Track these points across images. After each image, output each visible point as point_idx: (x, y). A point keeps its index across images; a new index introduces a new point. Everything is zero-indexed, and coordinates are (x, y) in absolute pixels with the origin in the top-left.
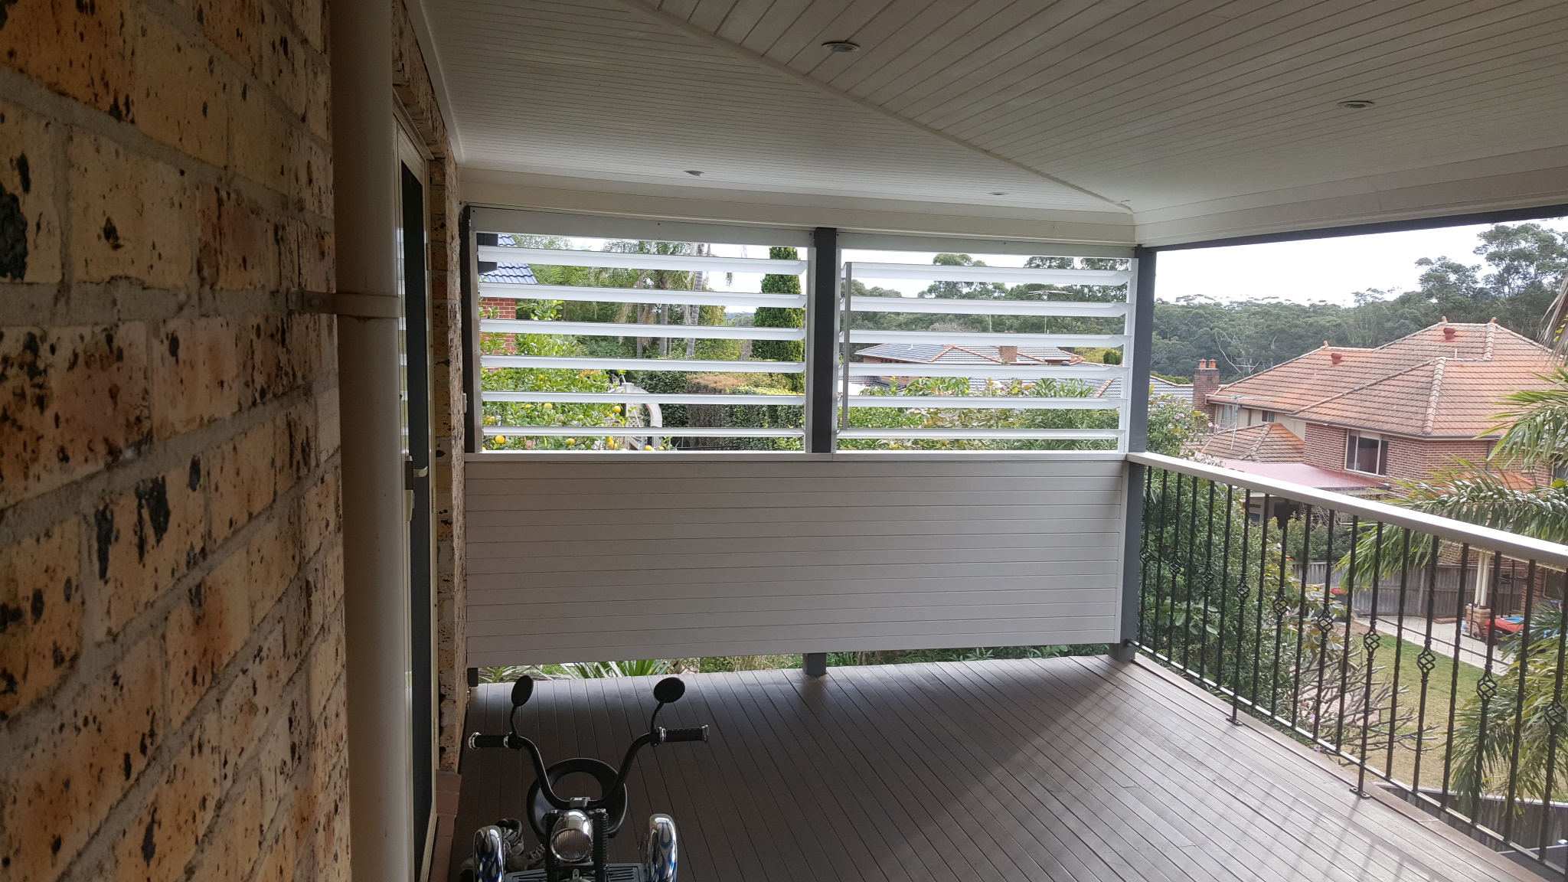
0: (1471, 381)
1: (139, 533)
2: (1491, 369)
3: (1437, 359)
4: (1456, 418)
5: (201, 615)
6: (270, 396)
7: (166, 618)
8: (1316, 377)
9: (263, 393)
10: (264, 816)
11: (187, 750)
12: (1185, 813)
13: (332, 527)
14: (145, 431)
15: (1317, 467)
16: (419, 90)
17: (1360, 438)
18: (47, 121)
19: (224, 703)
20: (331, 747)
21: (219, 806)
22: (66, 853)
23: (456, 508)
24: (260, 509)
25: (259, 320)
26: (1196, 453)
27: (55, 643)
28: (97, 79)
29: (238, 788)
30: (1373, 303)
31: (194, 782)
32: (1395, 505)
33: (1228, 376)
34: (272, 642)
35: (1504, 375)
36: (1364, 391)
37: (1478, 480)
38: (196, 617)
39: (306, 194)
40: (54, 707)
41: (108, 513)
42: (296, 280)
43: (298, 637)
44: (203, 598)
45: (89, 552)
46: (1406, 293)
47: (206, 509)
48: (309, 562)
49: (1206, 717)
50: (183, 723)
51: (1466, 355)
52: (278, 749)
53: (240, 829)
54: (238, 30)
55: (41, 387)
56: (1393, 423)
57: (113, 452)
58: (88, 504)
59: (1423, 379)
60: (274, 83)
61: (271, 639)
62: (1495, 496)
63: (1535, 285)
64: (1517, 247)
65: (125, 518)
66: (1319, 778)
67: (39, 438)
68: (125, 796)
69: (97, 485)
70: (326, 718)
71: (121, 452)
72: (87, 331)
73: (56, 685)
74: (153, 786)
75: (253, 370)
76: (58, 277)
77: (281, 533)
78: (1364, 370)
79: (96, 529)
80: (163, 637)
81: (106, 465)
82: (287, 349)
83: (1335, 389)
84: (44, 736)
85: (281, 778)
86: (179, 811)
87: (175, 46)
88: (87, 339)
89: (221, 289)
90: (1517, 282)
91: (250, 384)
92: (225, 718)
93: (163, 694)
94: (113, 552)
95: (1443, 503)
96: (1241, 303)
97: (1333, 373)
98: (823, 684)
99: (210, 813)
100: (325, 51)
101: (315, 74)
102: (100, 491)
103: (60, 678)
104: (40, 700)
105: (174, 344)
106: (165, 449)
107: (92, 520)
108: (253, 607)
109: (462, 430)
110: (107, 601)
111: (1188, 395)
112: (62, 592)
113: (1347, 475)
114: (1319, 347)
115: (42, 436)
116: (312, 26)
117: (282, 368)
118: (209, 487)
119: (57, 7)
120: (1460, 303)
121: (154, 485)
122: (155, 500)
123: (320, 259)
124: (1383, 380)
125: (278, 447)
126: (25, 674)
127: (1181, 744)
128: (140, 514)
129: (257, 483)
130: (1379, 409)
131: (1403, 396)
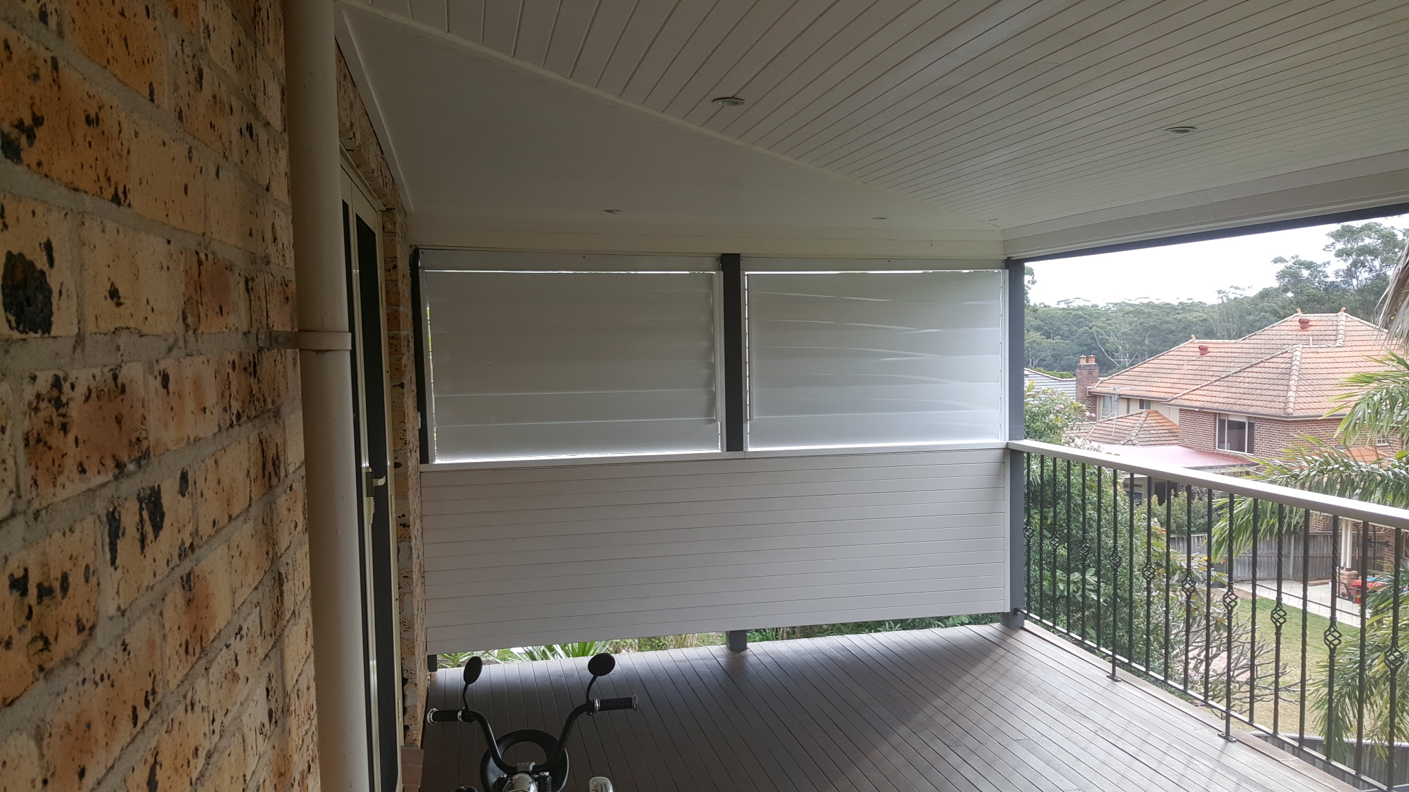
0: (1326, 365)
1: (140, 531)
2: (1344, 354)
3: (1294, 346)
4: (1315, 399)
5: (191, 597)
6: (244, 418)
7: (163, 599)
8: (1185, 367)
9: (239, 417)
10: (246, 768)
11: (181, 708)
12: (1070, 760)
13: (300, 528)
14: (144, 448)
15: (1192, 448)
16: (369, 153)
17: (1229, 421)
18: (66, 212)
19: (211, 671)
20: (303, 716)
21: (209, 756)
22: (90, 780)
23: (413, 513)
24: (238, 512)
25: (235, 357)
26: (1076, 439)
27: (78, 615)
28: (102, 177)
29: (224, 743)
30: (1235, 299)
31: (188, 734)
33: (1108, 370)
34: (251, 623)
35: (1356, 359)
36: (1230, 379)
37: (1326, 454)
38: (187, 599)
39: (272, 250)
40: (78, 665)
41: (117, 514)
42: (264, 322)
43: (272, 620)
44: (192, 585)
45: (103, 545)
46: (1264, 289)
47: (193, 512)
48: (280, 557)
49: (1089, 675)
50: (178, 685)
51: (1320, 342)
52: (256, 713)
53: (227, 777)
54: (211, 123)
55: (64, 416)
56: (1259, 406)
57: (120, 466)
58: (101, 507)
59: (1283, 366)
60: (242, 162)
61: (249, 619)
62: (1341, 469)
63: (1381, 277)
64: (1362, 244)
65: (130, 518)
66: (1190, 725)
67: (63, 456)
68: (133, 740)
69: (108, 492)
70: (298, 690)
71: (125, 465)
72: (97, 372)
73: (79, 648)
74: (155, 734)
75: (230, 398)
76: (76, 331)
77: (256, 532)
78: (1229, 360)
79: (107, 526)
80: (161, 614)
81: (114, 475)
82: (259, 379)
83: (1204, 378)
84: (71, 686)
85: (260, 738)
86: (176, 756)
87: (161, 142)
88: (98, 377)
89: (202, 333)
90: (1364, 275)
91: (228, 409)
92: (212, 683)
93: (162, 660)
94: (120, 545)
95: (1295, 477)
96: (1116, 304)
97: (1200, 363)
98: (744, 657)
99: (201, 761)
100: (285, 130)
101: (277, 150)
102: (110, 496)
103: (82, 642)
104: (67, 659)
105: (165, 379)
106: (159, 463)
107: (105, 519)
108: (234, 593)
109: (417, 444)
110: (117, 584)
111: (1073, 389)
112: (83, 575)
113: (1218, 454)
114: (1188, 341)
115: (66, 454)
116: (273, 111)
117: (254, 395)
118: (196, 494)
119: (71, 124)
120: (1313, 295)
121: (151, 492)
122: (153, 504)
123: (285, 303)
124: (1247, 368)
125: (252, 461)
126: (56, 638)
127: (1067, 700)
128: (141, 515)
129: (235, 490)
130: (1244, 394)
131: (1266, 381)
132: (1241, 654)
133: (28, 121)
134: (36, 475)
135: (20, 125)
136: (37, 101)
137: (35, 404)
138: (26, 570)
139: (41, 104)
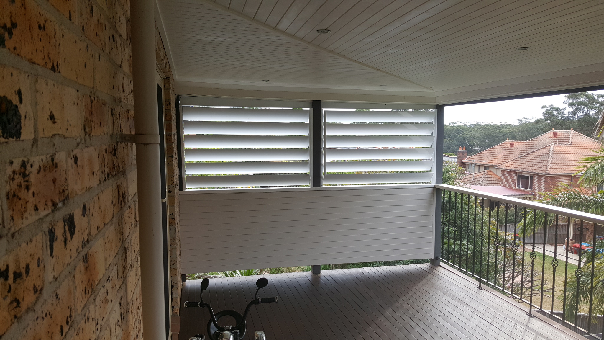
0: (564, 152)
1: (64, 236)
2: (571, 148)
3: (551, 144)
4: (559, 167)
6: (110, 176)
7: (75, 269)
8: (504, 152)
9: (108, 175)
11: (83, 321)
12: (463, 325)
13: (134, 225)
14: (66, 195)
15: (506, 187)
16: (160, 52)
17: (522, 175)
18: (28, 74)
19: (96, 300)
20: (134, 312)
23: (176, 212)
24: (108, 221)
25: (106, 147)
26: (460, 183)
27: (34, 285)
28: (46, 57)
29: (102, 333)
30: (525, 123)
31: (86, 333)
32: (538, 202)
33: (470, 153)
34: (113, 274)
35: (577, 150)
36: (523, 157)
38: (86, 267)
39: (122, 96)
40: (34, 311)
41: (53, 230)
42: (119, 130)
43: (122, 270)
44: (88, 259)
45: (46, 246)
46: (538, 119)
47: (88, 224)
48: (125, 240)
49: (469, 286)
50: (82, 310)
51: (562, 142)
52: (116, 316)
54: (97, 33)
55: (27, 181)
56: (535, 169)
57: (54, 205)
58: (45, 227)
59: (546, 152)
60: (110, 53)
61: (113, 272)
62: (578, 198)
63: (587, 115)
64: (580, 101)
65: (59, 231)
66: (514, 309)
67: (27, 203)
69: (49, 219)
70: (133, 301)
71: (57, 204)
72: (44, 157)
73: (35, 301)
74: (71, 337)
75: (104, 167)
76: (33, 137)
77: (116, 230)
78: (523, 149)
79: (49, 237)
80: (74, 277)
81: (52, 210)
82: (116, 157)
83: (512, 157)
84: (31, 323)
85: (117, 327)
87: (74, 41)
88: (44, 160)
89: (93, 136)
90: (580, 114)
91: (103, 172)
92: (97, 306)
93: (74, 299)
94: (55, 245)
95: (557, 201)
96: (474, 125)
97: (510, 150)
98: (319, 277)
100: (128, 39)
101: (124, 48)
102: (50, 221)
103: (36, 298)
104: (29, 308)
105: (76, 159)
106: (73, 201)
107: (47, 233)
108: (106, 260)
109: (178, 182)
110: (53, 265)
111: (456, 161)
112: (36, 264)
113: (517, 190)
114: (505, 141)
115: (28, 201)
116: (123, 29)
117: (115, 165)
118: (90, 215)
119: (31, 29)
120: (559, 122)
121: (70, 217)
122: (70, 222)
123: (127, 121)
124: (530, 153)
125: (114, 196)
126: (23, 299)
127: (460, 298)
128: (65, 228)
129: (107, 211)
130: (529, 164)
131: (538, 159)
132: (527, 276)
133: (9, 25)
134: (13, 214)
135: (5, 27)
136: (14, 14)
137: (12, 176)
138: (8, 266)
139: (16, 16)
